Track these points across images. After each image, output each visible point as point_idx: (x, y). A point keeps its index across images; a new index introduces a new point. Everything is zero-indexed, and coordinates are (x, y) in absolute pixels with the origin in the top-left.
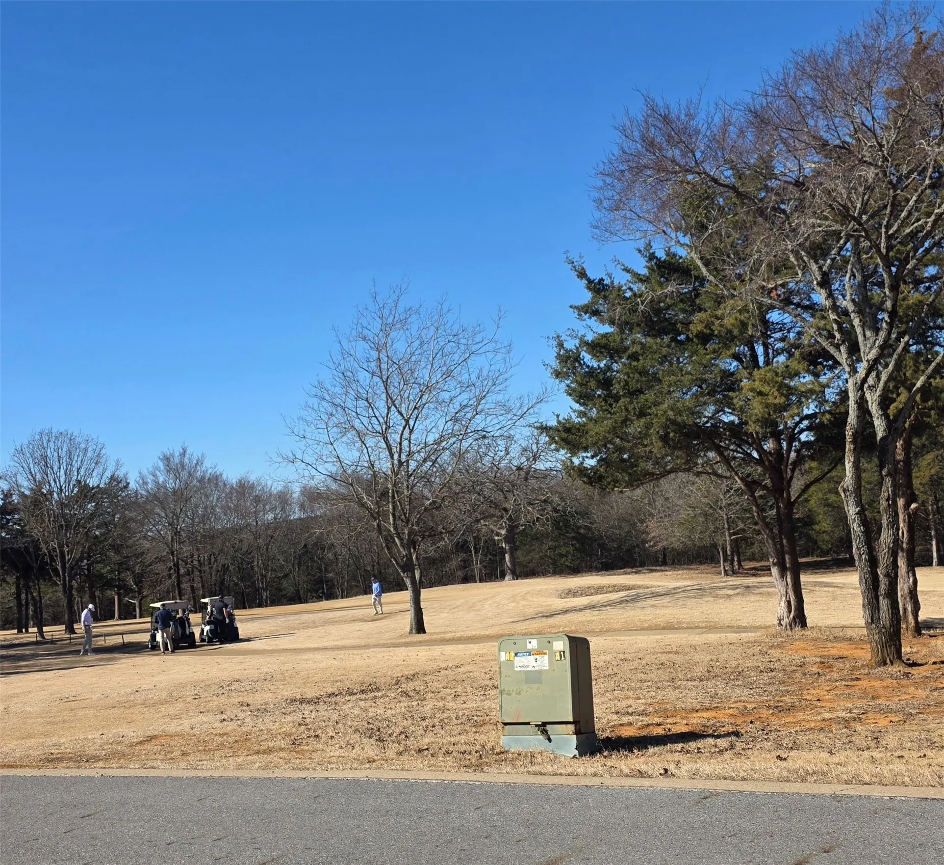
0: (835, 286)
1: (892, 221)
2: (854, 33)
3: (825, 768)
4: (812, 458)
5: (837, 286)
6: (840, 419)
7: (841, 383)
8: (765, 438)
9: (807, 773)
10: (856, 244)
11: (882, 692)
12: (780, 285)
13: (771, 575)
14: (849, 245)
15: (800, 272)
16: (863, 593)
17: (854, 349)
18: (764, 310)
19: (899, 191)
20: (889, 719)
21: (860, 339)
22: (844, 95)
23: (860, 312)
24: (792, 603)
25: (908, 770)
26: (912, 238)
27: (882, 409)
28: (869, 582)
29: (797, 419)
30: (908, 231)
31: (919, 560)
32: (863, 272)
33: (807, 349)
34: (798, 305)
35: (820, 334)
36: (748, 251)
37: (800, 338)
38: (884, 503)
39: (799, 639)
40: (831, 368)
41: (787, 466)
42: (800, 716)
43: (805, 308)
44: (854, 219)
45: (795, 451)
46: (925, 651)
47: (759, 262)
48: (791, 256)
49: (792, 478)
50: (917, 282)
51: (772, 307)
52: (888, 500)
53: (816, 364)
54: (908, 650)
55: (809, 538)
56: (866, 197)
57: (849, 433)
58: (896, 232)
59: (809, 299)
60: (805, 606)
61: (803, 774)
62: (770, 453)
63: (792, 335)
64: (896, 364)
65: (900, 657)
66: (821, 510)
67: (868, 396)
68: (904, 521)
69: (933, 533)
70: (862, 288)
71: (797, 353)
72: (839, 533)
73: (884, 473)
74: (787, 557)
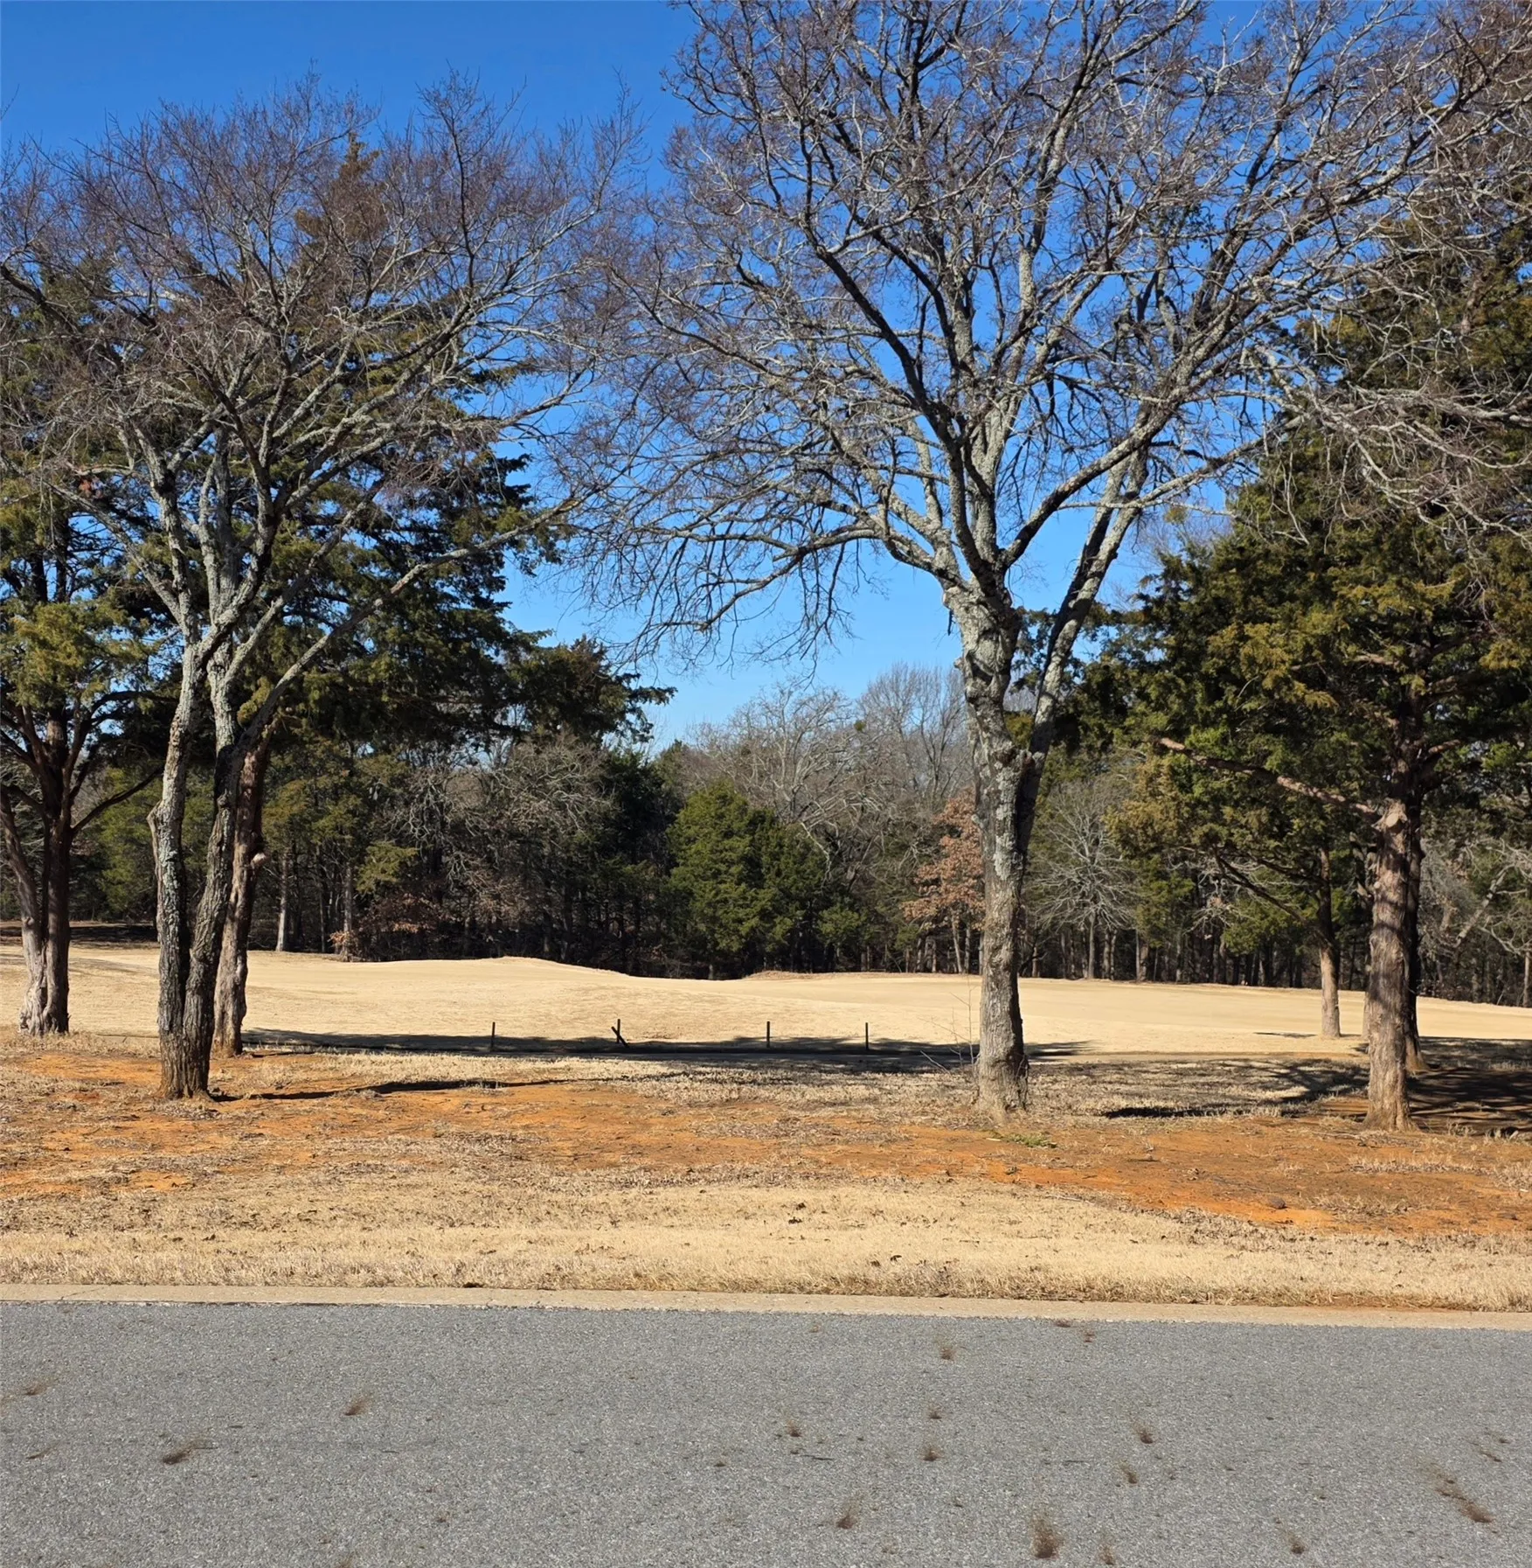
0: (186, 497)
1: (280, 418)
2: (260, 109)
3: (55, 1259)
4: (114, 763)
5: (188, 496)
6: (166, 709)
7: (174, 652)
8: (42, 720)
9: (24, 1268)
10: (224, 439)
11: (168, 1139)
12: (98, 475)
13: (20, 943)
14: (212, 438)
15: (131, 462)
16: (163, 984)
17: (199, 603)
18: (64, 512)
19: (295, 375)
20: (170, 1181)
21: (212, 588)
22: (233, 202)
23: (217, 548)
24: (50, 992)
25: (183, 1260)
26: (308, 451)
27: (230, 702)
28: (175, 968)
29: (98, 697)
30: (302, 439)
31: (254, 939)
32: (228, 485)
33: (129, 588)
34: (122, 514)
35: (150, 567)
36: (49, 406)
37: (118, 568)
38: (213, 849)
39: (53, 1051)
40: (163, 626)
41: (70, 770)
42: (33, 1174)
43: (135, 521)
44: (224, 399)
45: (89, 748)
46: (242, 1078)
47: (66, 428)
48: (121, 433)
49: (77, 789)
50: (308, 520)
51: (78, 508)
52: (220, 844)
53: (139, 614)
54: (219, 1075)
55: (95, 889)
56: (247, 371)
57: (175, 732)
58: (284, 435)
59: (142, 508)
60: (70, 999)
61: (17, 1269)
62: (47, 745)
63: (107, 560)
64: (259, 638)
65: (204, 1086)
66: (120, 847)
67: (212, 679)
68: (241, 879)
69: (283, 901)
70: (225, 508)
71: (111, 591)
72: (141, 888)
73: (220, 802)
74: (51, 917)
